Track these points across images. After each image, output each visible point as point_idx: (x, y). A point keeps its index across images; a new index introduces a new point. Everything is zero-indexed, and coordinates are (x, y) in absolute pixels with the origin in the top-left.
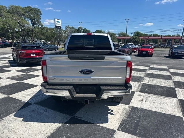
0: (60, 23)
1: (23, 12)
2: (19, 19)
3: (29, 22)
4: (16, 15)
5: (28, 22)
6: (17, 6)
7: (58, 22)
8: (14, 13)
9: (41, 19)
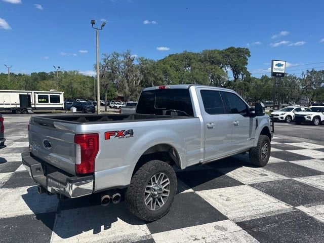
0: (283, 67)
1: (220, 58)
2: (212, 69)
3: (227, 71)
4: (209, 63)
5: (225, 71)
6: (212, 51)
7: (279, 65)
8: (207, 61)
9: (247, 64)
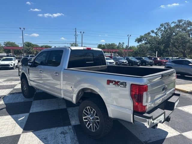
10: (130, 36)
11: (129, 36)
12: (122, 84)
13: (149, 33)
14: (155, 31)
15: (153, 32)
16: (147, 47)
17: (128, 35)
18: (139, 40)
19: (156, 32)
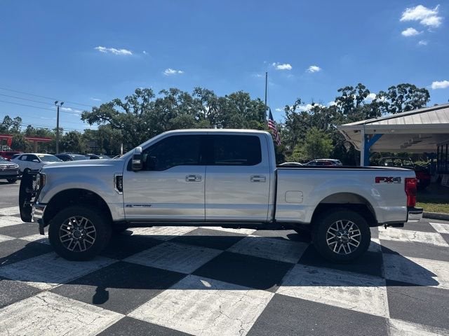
10: (62, 104)
11: (59, 104)
12: (396, 179)
13: (111, 105)
14: (124, 102)
15: (119, 103)
16: (118, 136)
17: (56, 102)
18: (91, 118)
19: (126, 105)
